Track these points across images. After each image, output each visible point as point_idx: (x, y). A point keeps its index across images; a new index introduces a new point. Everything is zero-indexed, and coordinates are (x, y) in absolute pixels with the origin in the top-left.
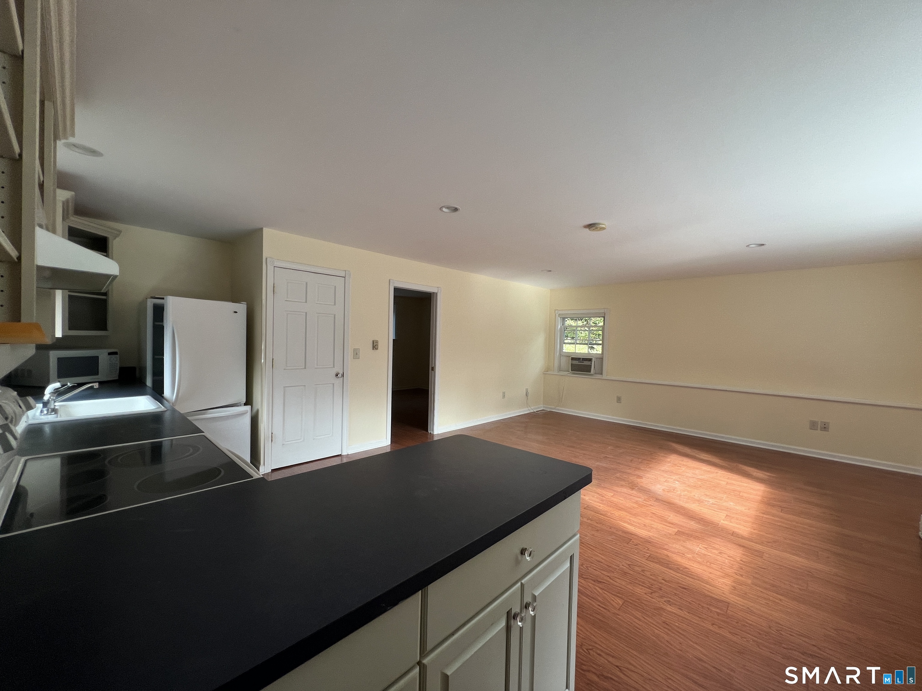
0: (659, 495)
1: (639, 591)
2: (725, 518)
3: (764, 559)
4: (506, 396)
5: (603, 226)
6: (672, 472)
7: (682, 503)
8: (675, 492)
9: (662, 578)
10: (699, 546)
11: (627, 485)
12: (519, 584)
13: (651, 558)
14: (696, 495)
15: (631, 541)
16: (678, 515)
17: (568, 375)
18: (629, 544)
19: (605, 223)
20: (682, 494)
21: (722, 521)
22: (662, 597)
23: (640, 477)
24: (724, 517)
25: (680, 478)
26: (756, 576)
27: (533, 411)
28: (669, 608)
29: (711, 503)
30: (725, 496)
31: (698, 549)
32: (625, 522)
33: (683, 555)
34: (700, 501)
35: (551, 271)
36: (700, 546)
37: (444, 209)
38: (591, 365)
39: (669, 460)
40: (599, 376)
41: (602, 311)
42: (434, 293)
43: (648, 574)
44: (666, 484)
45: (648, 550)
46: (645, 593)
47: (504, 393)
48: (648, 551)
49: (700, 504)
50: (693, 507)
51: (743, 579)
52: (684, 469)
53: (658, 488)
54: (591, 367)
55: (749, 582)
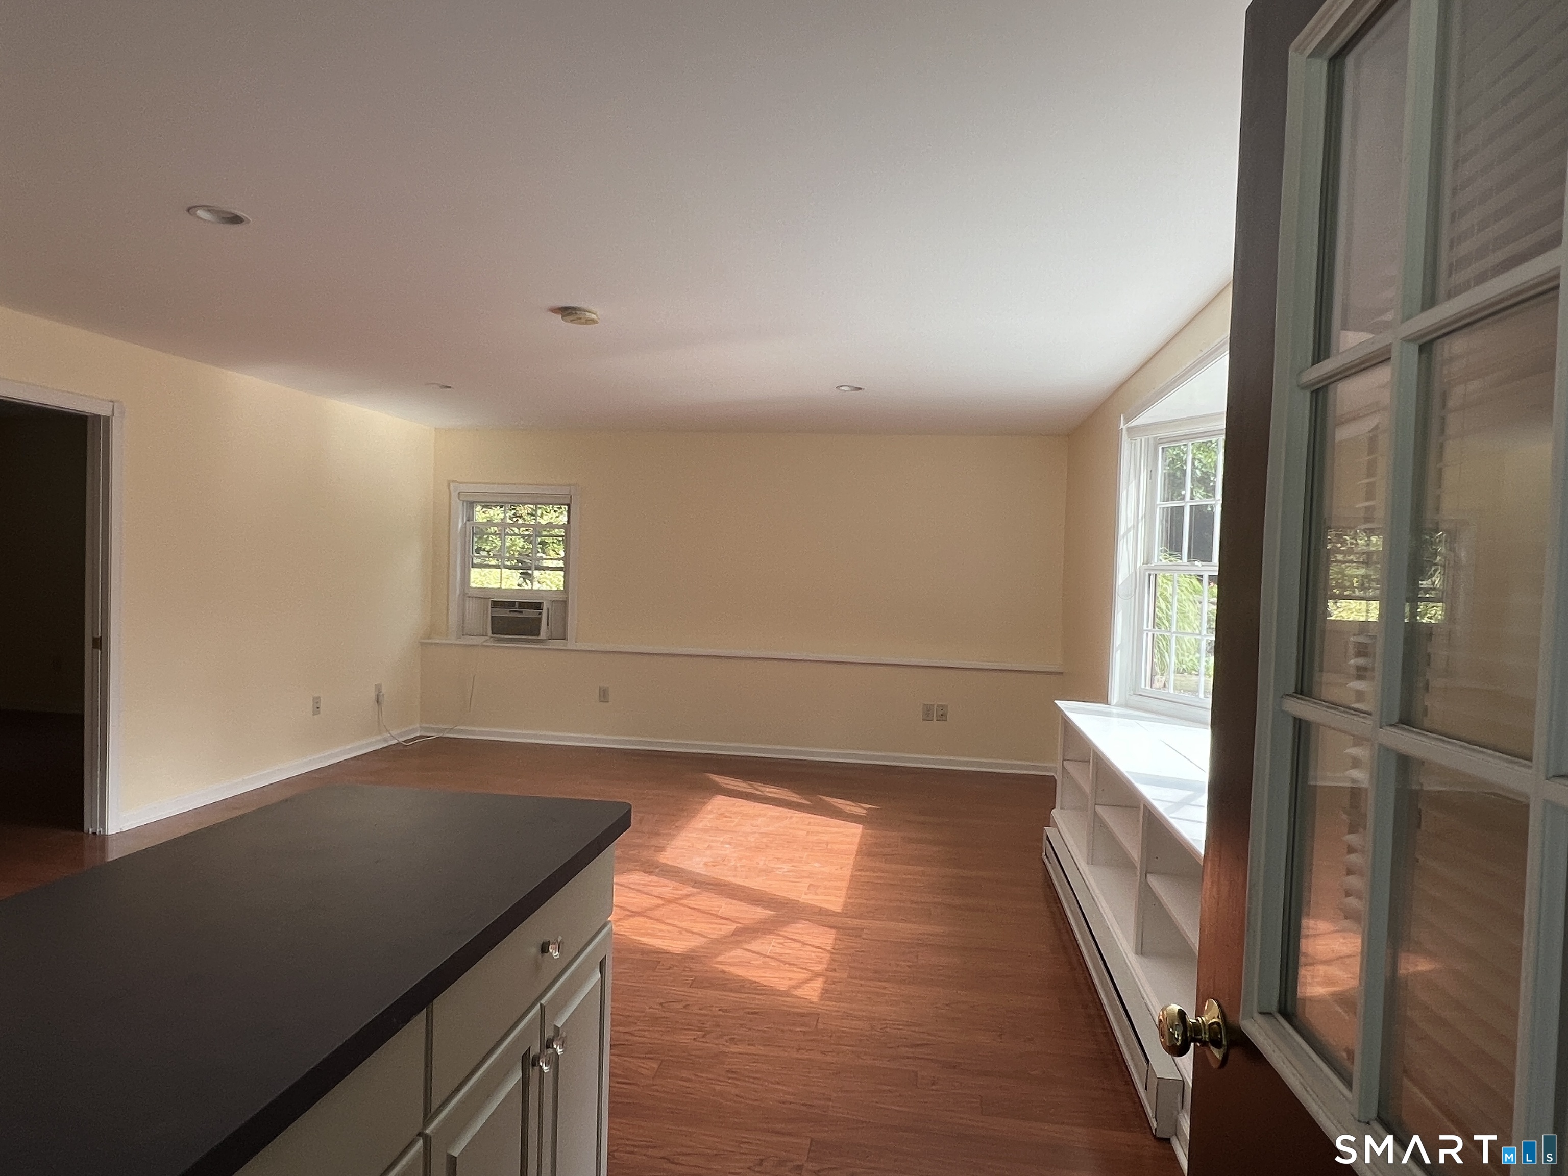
0: (698, 874)
1: (684, 1038)
2: (808, 889)
3: (863, 939)
4: (321, 708)
5: (593, 316)
6: (717, 829)
7: (739, 881)
8: (726, 863)
9: (718, 1008)
10: (771, 943)
11: (637, 868)
12: (538, 1007)
13: (698, 983)
14: (762, 863)
15: (660, 964)
16: (734, 902)
17: (485, 644)
18: (657, 970)
19: (597, 310)
20: (738, 865)
21: (804, 896)
22: (721, 1036)
23: (661, 849)
24: (805, 889)
25: (732, 838)
26: (856, 964)
27: (395, 742)
28: (734, 1049)
29: (786, 870)
30: (806, 854)
31: (771, 948)
32: (646, 935)
33: (747, 964)
34: (767, 872)
35: (450, 387)
36: (773, 944)
37: (200, 213)
38: (540, 619)
39: (710, 808)
40: (558, 644)
41: (565, 491)
42: (99, 416)
43: (695, 1010)
44: (708, 852)
45: (691, 971)
46: (694, 1039)
47: (317, 702)
48: (691, 974)
49: (767, 875)
50: (757, 883)
51: (837, 975)
52: (736, 820)
53: (696, 864)
54: (540, 622)
55: (845, 976)
